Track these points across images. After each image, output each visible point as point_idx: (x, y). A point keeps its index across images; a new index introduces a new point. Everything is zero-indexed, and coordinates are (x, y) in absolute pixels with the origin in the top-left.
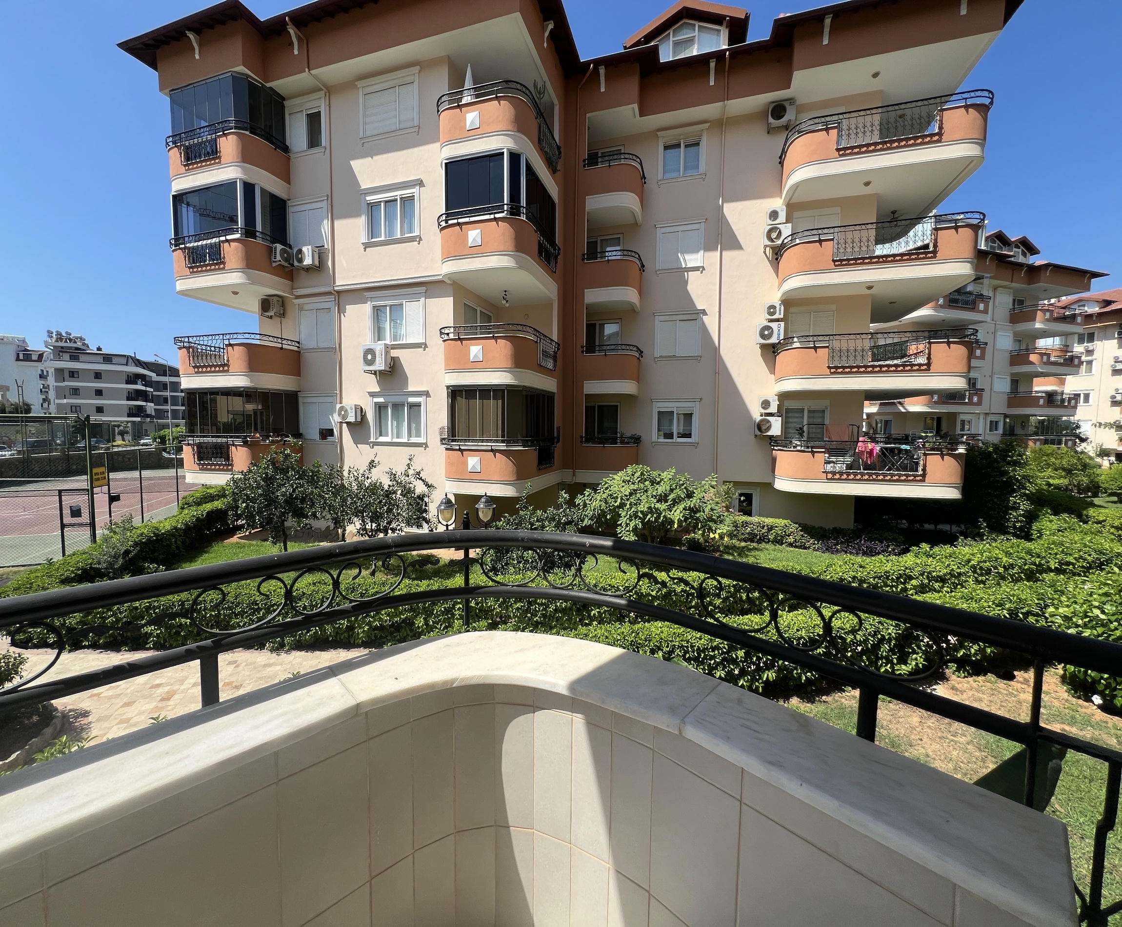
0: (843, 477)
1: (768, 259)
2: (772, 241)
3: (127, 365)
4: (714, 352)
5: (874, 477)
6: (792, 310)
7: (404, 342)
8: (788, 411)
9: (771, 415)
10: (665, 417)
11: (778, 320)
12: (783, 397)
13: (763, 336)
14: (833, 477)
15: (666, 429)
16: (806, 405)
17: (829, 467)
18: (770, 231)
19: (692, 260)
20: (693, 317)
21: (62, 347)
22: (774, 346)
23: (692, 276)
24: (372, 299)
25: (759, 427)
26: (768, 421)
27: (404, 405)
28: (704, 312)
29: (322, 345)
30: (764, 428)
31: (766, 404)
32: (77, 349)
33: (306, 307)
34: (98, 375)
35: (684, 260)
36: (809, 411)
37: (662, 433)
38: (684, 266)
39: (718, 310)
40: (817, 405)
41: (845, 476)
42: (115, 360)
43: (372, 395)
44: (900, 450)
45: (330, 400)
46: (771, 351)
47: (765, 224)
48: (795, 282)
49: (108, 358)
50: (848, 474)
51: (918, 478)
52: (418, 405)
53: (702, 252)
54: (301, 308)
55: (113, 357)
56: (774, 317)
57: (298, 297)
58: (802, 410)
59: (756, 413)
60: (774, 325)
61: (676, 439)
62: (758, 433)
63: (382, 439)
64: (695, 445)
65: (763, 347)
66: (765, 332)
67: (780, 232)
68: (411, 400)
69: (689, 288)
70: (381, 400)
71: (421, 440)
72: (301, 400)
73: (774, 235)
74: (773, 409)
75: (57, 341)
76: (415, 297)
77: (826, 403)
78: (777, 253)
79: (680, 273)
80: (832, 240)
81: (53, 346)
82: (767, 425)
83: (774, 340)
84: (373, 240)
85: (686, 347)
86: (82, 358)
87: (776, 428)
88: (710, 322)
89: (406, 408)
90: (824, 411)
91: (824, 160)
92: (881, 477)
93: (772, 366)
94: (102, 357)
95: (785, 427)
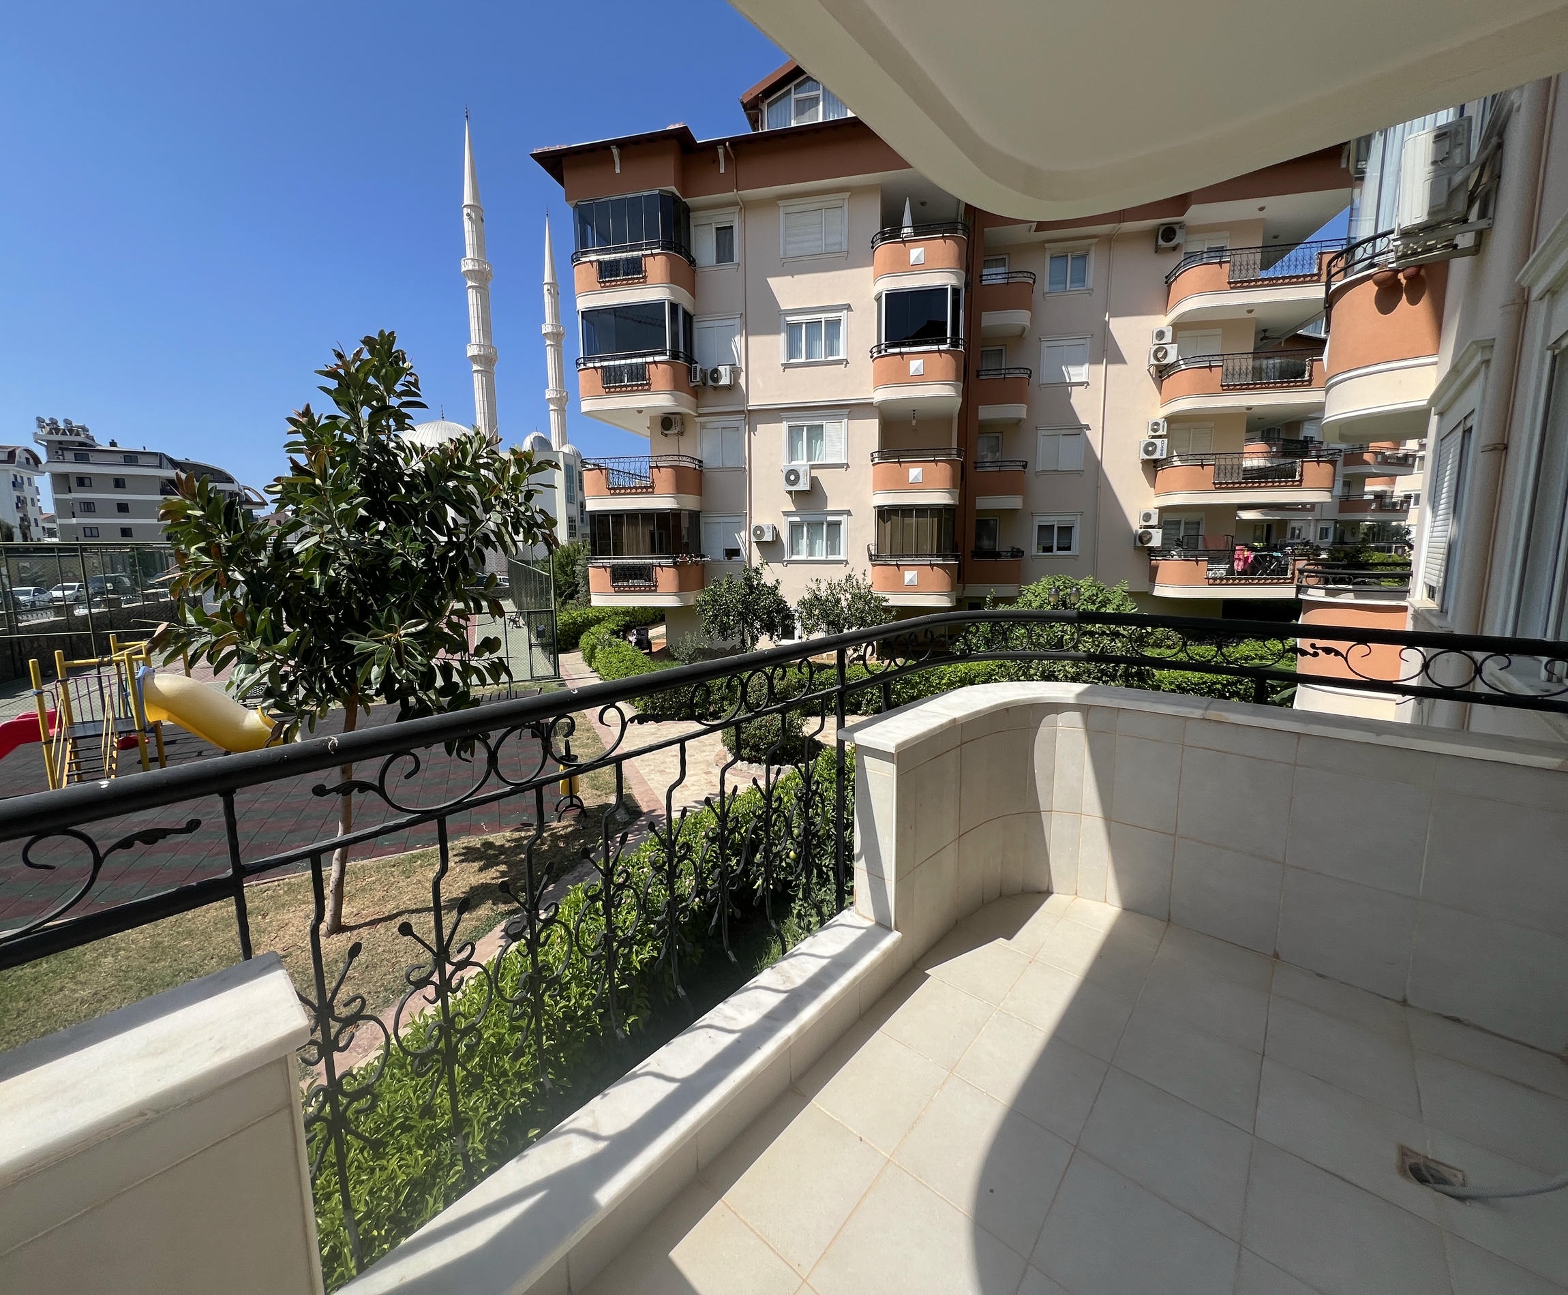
0: (1223, 582)
1: (1152, 376)
2: (1159, 360)
3: (160, 466)
4: (1098, 465)
5: (1250, 581)
6: (1173, 426)
7: (824, 462)
8: (1166, 523)
9: (1151, 527)
10: (1045, 530)
11: (1160, 437)
12: (1163, 510)
13: (1147, 452)
14: (1214, 582)
15: (1047, 544)
16: (1183, 517)
17: (1211, 574)
18: (1156, 352)
19: (1076, 373)
20: (1077, 432)
21: (60, 442)
22: (1156, 461)
23: (1075, 391)
24: (788, 419)
25: (1141, 538)
26: (1150, 533)
27: (823, 524)
28: (1087, 427)
29: (729, 464)
30: (1145, 539)
31: (1147, 517)
32: (82, 444)
33: (709, 426)
34: (119, 483)
35: (1068, 372)
36: (1186, 523)
37: (1041, 547)
38: (1068, 381)
39: (1101, 425)
40: (1193, 517)
41: (1224, 582)
42: (141, 460)
43: (787, 514)
44: (1272, 557)
45: (737, 519)
46: (1153, 467)
47: (1150, 344)
48: (1184, 405)
49: (131, 458)
50: (1228, 579)
51: (1288, 581)
52: (838, 524)
53: (1087, 366)
54: (703, 427)
55: (139, 456)
56: (1157, 434)
57: (700, 415)
58: (1179, 522)
59: (1136, 525)
60: (1158, 442)
61: (1056, 552)
62: (1140, 545)
63: (794, 558)
64: (1075, 557)
65: (1144, 462)
66: (1149, 448)
67: (1166, 352)
68: (830, 518)
69: (1072, 401)
70: (797, 519)
71: (842, 557)
72: (702, 520)
73: (1160, 355)
74: (1154, 521)
75: (50, 433)
76: (838, 418)
77: (1202, 515)
78: (1162, 372)
79: (1064, 388)
80: (1221, 366)
81: (48, 441)
82: (1148, 537)
83: (1157, 456)
84: (792, 361)
85: (1069, 460)
86: (93, 457)
87: (1156, 540)
88: (1094, 436)
89: (825, 526)
90: (1198, 523)
91: (1217, 291)
92: (1256, 581)
93: (1152, 481)
94: (122, 455)
95: (1165, 538)
